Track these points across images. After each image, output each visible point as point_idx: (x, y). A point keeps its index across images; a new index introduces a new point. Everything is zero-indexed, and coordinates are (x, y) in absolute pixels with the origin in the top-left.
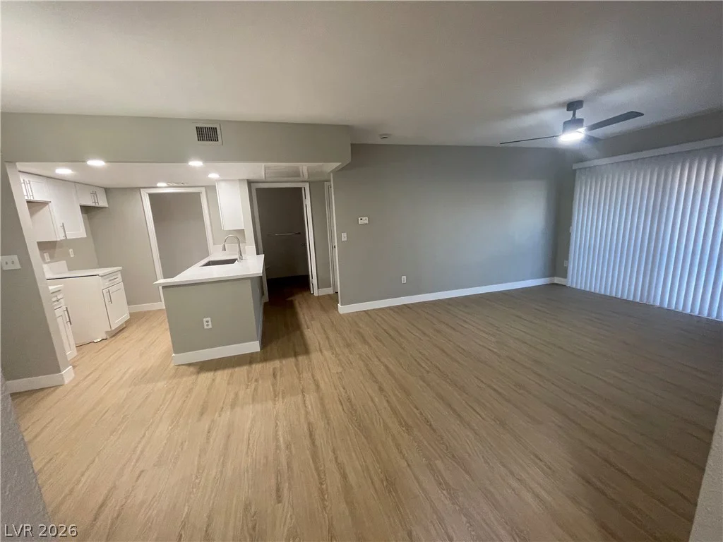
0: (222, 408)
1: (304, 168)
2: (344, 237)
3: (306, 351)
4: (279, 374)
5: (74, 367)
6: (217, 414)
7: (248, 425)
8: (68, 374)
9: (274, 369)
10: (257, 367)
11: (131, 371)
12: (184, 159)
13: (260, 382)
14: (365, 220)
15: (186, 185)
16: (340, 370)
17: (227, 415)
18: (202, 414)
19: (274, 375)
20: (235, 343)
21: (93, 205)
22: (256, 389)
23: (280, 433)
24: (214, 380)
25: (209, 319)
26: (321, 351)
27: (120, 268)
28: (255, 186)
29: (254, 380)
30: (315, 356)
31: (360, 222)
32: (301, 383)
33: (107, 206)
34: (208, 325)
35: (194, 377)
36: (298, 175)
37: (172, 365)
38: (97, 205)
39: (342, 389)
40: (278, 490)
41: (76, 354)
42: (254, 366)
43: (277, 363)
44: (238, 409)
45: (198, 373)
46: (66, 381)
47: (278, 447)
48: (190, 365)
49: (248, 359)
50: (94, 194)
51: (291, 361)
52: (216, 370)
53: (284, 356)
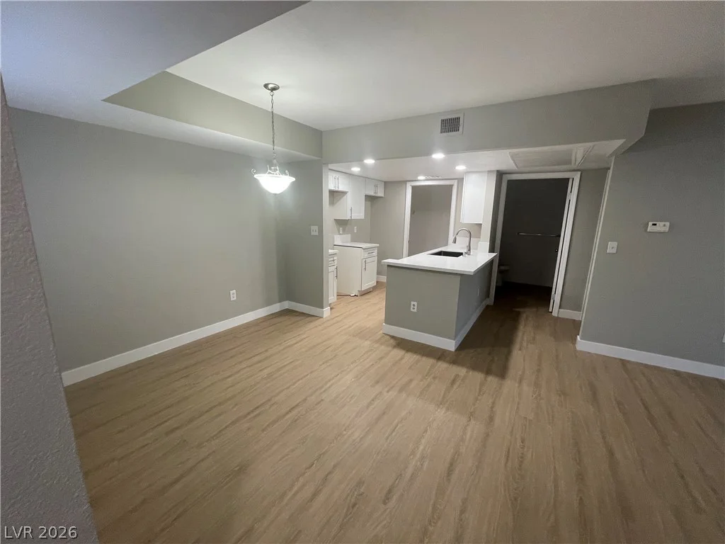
0: (393, 387)
1: (578, 151)
2: (612, 247)
3: (502, 373)
4: (458, 383)
5: (331, 309)
6: (386, 389)
7: (403, 414)
8: (326, 312)
9: (457, 376)
10: (442, 365)
11: (357, 324)
12: (428, 153)
13: (437, 381)
14: (662, 227)
15: (440, 178)
16: (531, 416)
17: (393, 393)
18: (377, 382)
19: (453, 382)
20: (434, 334)
21: (374, 195)
22: (429, 386)
23: (423, 441)
24: (402, 359)
25: (415, 303)
26: (520, 382)
27: (378, 245)
28: (506, 178)
29: (432, 375)
30: (509, 384)
31: (650, 228)
32: (474, 405)
33: (383, 195)
34: (414, 309)
35: (390, 348)
36: (569, 162)
37: (381, 332)
38: (376, 195)
39: (519, 441)
40: (390, 491)
41: (336, 299)
42: (440, 363)
43: (462, 371)
44: (404, 395)
45: (394, 347)
46: (324, 317)
47: (413, 453)
48: (393, 337)
49: (439, 354)
50: (376, 186)
51: (479, 376)
52: (408, 350)
53: (474, 367)
